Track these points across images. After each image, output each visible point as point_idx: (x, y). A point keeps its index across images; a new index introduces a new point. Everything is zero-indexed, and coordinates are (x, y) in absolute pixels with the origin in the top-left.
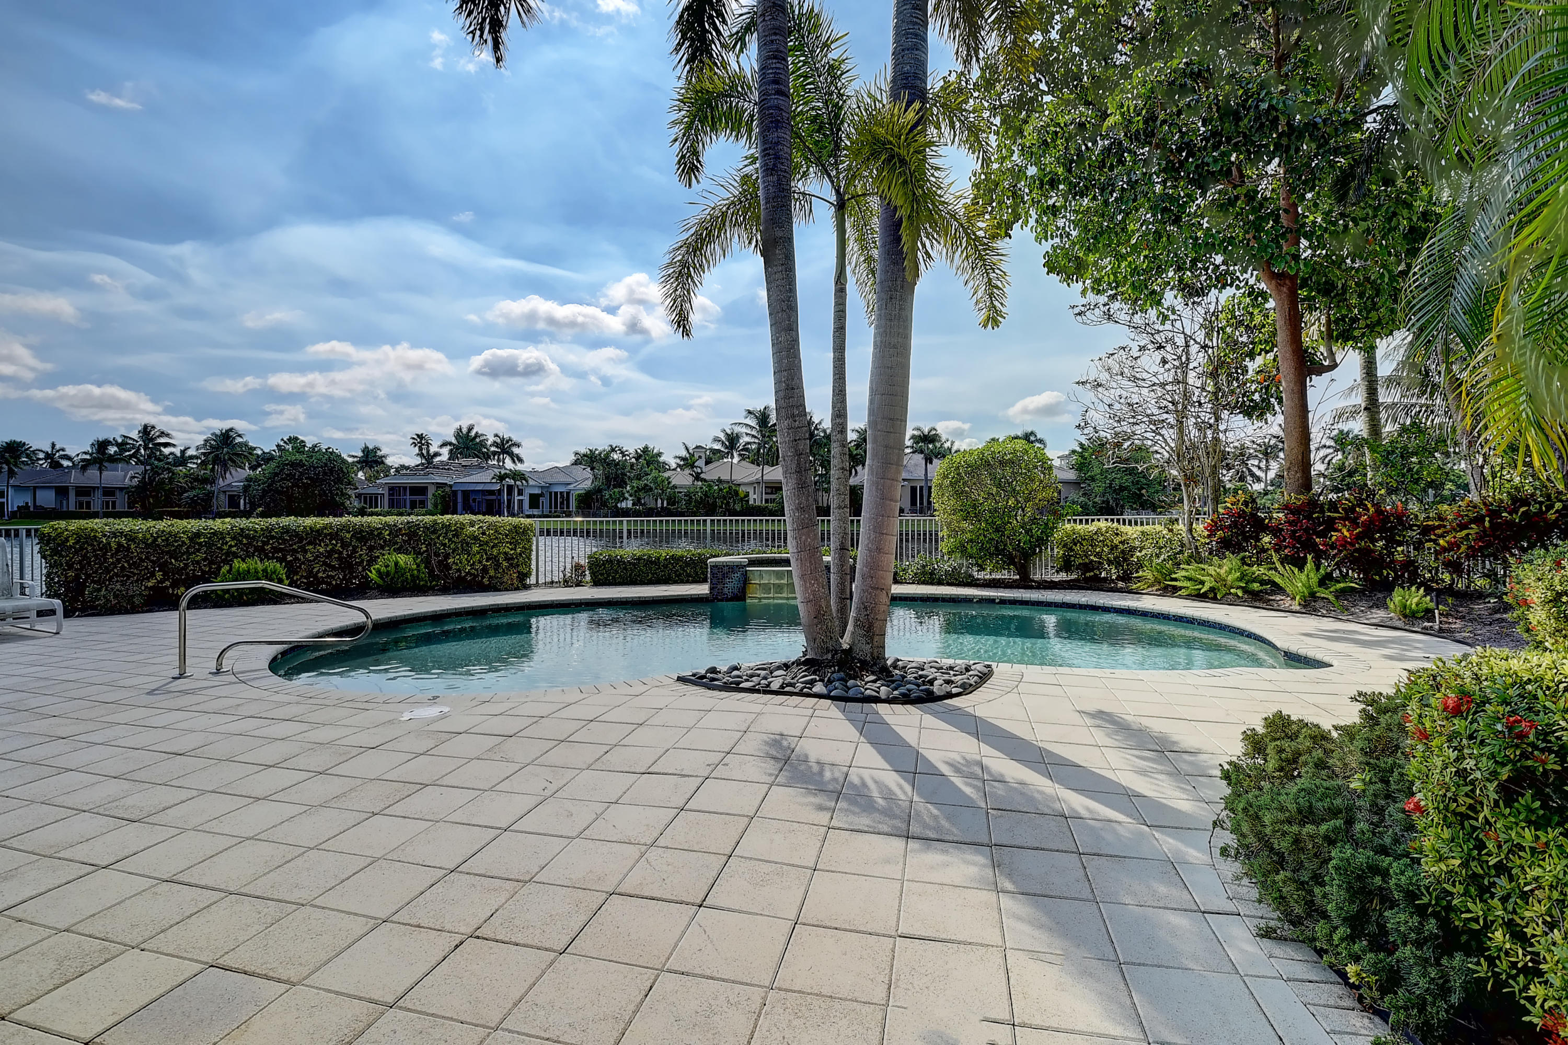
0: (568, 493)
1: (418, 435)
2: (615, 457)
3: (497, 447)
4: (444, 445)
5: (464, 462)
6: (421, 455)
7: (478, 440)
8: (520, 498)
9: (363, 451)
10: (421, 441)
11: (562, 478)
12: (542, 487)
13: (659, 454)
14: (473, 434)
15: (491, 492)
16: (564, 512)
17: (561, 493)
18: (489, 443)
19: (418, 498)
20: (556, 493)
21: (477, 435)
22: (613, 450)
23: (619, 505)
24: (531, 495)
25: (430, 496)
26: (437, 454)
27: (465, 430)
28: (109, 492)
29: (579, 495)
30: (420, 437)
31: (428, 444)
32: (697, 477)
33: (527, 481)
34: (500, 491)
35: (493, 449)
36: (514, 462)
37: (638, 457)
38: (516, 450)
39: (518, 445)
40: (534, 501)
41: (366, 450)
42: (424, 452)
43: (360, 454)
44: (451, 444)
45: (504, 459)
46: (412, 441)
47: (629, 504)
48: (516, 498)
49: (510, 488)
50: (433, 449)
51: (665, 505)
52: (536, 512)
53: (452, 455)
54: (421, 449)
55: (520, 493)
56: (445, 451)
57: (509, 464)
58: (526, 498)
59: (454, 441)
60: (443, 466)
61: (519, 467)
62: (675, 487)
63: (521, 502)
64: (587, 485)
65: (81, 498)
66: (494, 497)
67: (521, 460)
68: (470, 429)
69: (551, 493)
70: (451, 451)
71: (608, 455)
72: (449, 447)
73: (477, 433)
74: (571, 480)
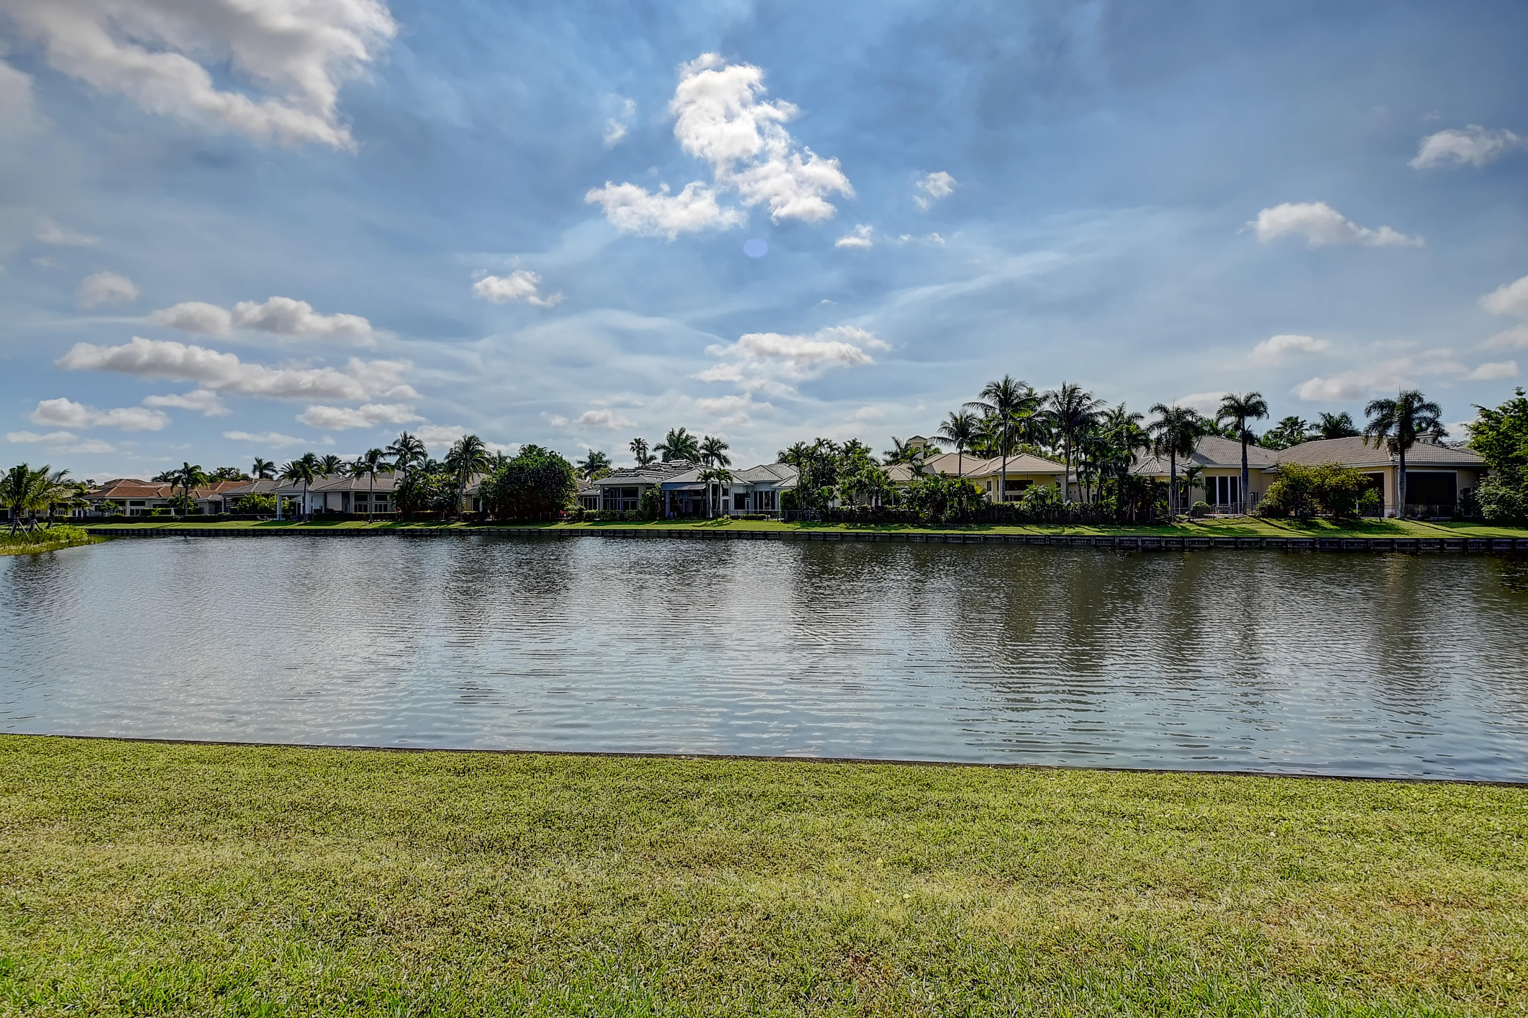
0: (773, 493)
1: (636, 440)
2: (823, 451)
3: (706, 449)
4: (658, 449)
5: (674, 462)
6: (639, 459)
7: (688, 443)
8: (726, 498)
9: (589, 457)
10: (639, 446)
11: (767, 476)
12: (747, 487)
13: (867, 450)
14: (684, 436)
15: (697, 492)
16: (769, 513)
17: (767, 493)
18: (699, 446)
19: (630, 499)
20: (761, 493)
21: (687, 437)
22: (820, 444)
23: (830, 504)
24: (736, 495)
25: (640, 497)
26: (652, 458)
27: (677, 433)
28: (381, 496)
29: (785, 494)
30: (638, 441)
31: (644, 449)
32: (918, 471)
33: (731, 480)
34: (705, 491)
35: (702, 451)
36: (722, 464)
37: (848, 451)
38: (723, 452)
39: (725, 447)
40: (740, 501)
41: (592, 457)
42: (642, 456)
43: (588, 460)
44: (664, 447)
45: (713, 461)
46: (631, 446)
47: (837, 504)
48: (722, 498)
49: (715, 488)
50: (649, 453)
51: (880, 504)
52: (741, 513)
53: (666, 458)
54: (638, 453)
55: (726, 492)
56: (659, 455)
57: (717, 464)
58: (731, 498)
59: (667, 444)
60: (657, 468)
61: (727, 467)
62: (892, 483)
63: (726, 502)
64: (793, 482)
65: (360, 502)
66: (699, 498)
67: (728, 462)
68: (682, 431)
69: (756, 493)
70: (664, 454)
71: (815, 448)
72: (662, 451)
73: (687, 436)
74: (776, 478)
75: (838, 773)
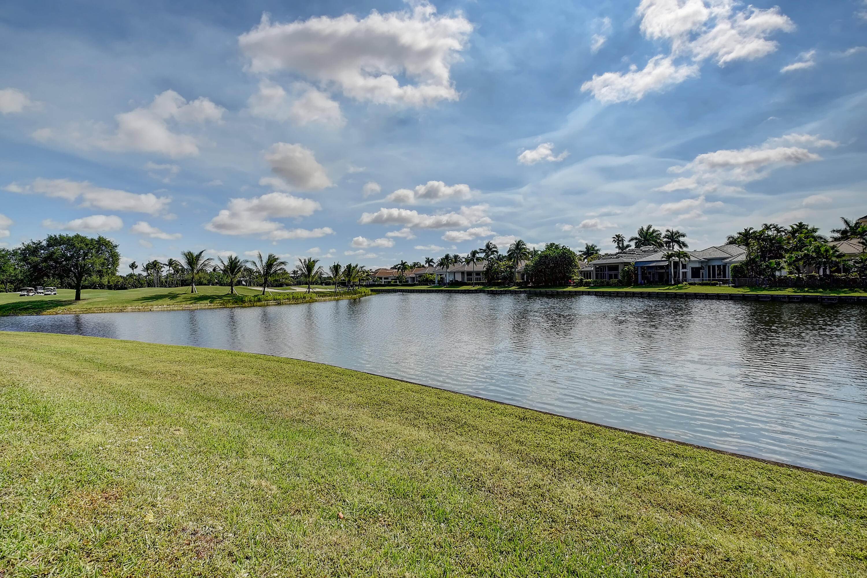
0: (724, 266)
1: (616, 236)
2: (770, 233)
3: (668, 238)
4: (632, 240)
5: (643, 248)
6: (619, 247)
7: (654, 234)
8: (684, 270)
9: (586, 248)
10: (619, 239)
11: (719, 254)
12: (702, 262)
13: (814, 230)
14: (651, 230)
15: (662, 267)
16: (720, 281)
17: (719, 266)
18: (662, 236)
19: (613, 273)
20: (714, 267)
21: (654, 231)
22: (768, 228)
23: (777, 273)
24: (692, 268)
25: (620, 271)
26: (628, 246)
27: (645, 229)
29: (735, 267)
30: (618, 236)
31: (622, 240)
33: (689, 258)
34: (668, 266)
35: (665, 240)
36: (681, 247)
37: (794, 232)
38: (682, 239)
39: (684, 236)
40: (696, 272)
41: (588, 248)
42: (621, 245)
43: (585, 250)
44: (636, 239)
45: (673, 246)
46: (613, 239)
47: (785, 273)
48: (681, 271)
49: (676, 264)
50: (626, 243)
51: (828, 272)
52: (697, 280)
53: (637, 246)
54: (618, 244)
55: (684, 267)
56: (633, 244)
57: (676, 248)
58: (689, 271)
59: (638, 236)
60: (632, 252)
61: (685, 249)
62: (840, 256)
63: (685, 274)
64: (743, 258)
65: (469, 277)
66: (664, 271)
67: (685, 245)
68: (649, 227)
69: (709, 267)
70: (636, 243)
71: (763, 232)
72: (635, 241)
73: (654, 230)
74: (728, 256)
75: (789, 475)
